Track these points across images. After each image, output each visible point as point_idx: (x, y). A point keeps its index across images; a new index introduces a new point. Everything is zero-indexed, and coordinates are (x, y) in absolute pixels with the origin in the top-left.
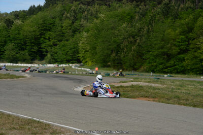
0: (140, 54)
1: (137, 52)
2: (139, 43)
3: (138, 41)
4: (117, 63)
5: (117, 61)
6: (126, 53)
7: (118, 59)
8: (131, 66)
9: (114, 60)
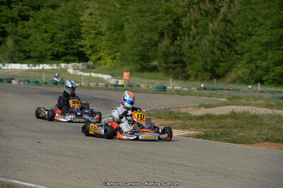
0: (228, 40)
1: (222, 37)
2: (225, 15)
3: (222, 10)
4: (175, 62)
5: (173, 59)
6: (194, 39)
7: (175, 54)
8: (206, 70)
9: (166, 55)
